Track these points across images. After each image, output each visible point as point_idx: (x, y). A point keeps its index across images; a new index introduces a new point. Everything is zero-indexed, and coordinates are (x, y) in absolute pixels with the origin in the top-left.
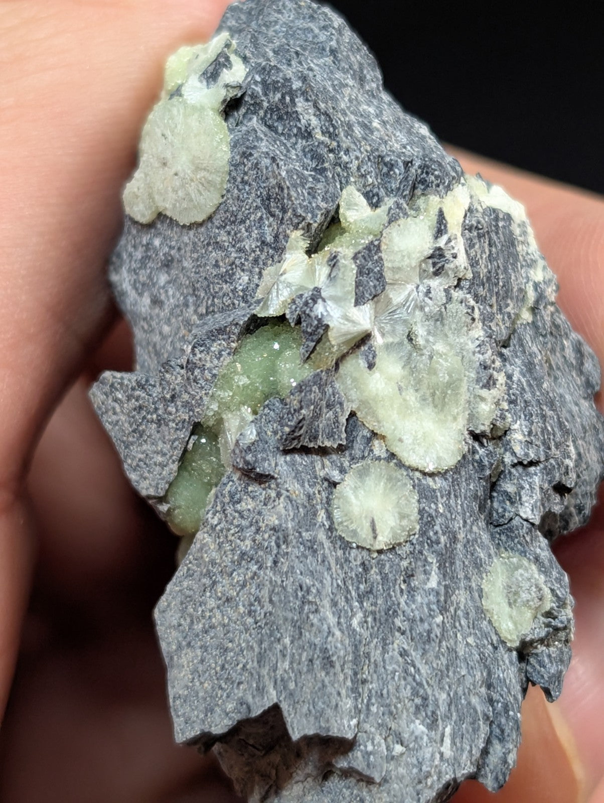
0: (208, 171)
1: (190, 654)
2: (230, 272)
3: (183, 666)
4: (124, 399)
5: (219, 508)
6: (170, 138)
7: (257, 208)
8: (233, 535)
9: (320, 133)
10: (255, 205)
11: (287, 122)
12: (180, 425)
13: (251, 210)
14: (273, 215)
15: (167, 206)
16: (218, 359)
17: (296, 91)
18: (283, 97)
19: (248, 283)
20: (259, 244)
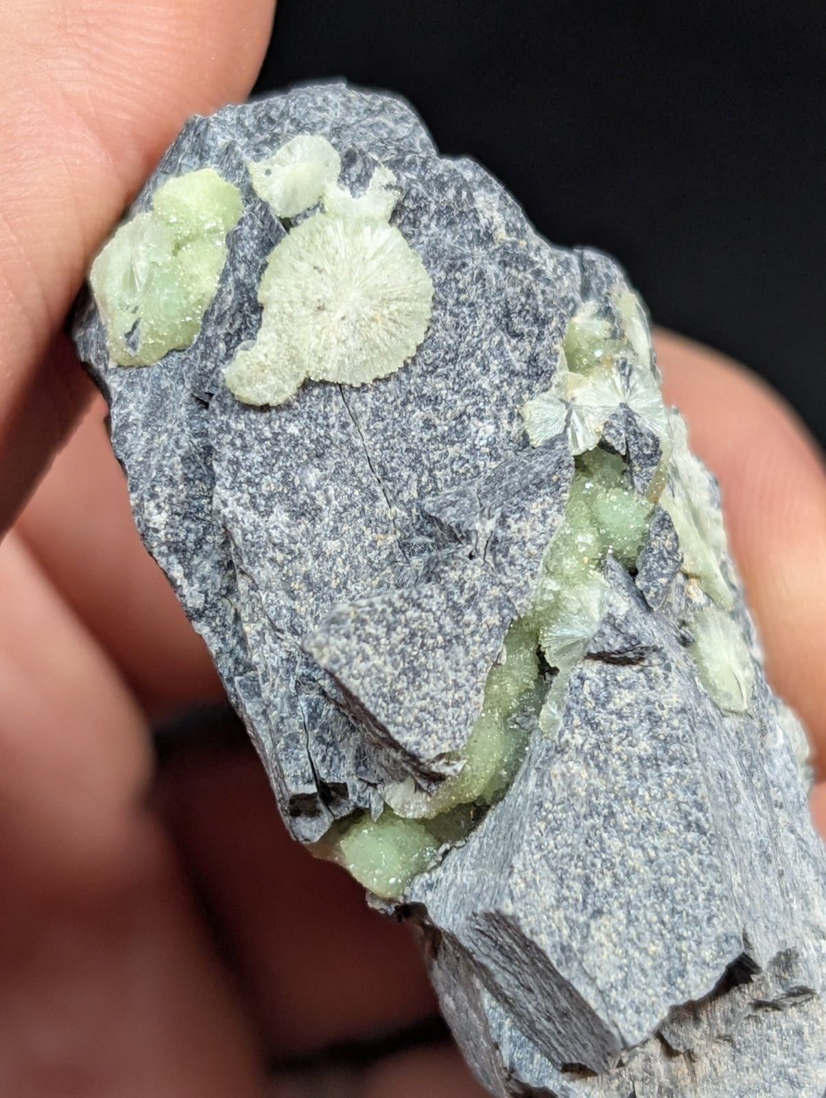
0: (405, 299)
1: (607, 923)
2: (459, 427)
3: (602, 945)
4: (381, 631)
5: (577, 721)
6: (328, 267)
7: (492, 331)
8: (619, 744)
9: (504, 232)
10: (488, 327)
11: (460, 226)
12: (486, 636)
13: (483, 336)
14: (519, 336)
15: (328, 366)
16: (543, 522)
17: (471, 183)
18: (459, 193)
19: (495, 433)
20: (506, 376)
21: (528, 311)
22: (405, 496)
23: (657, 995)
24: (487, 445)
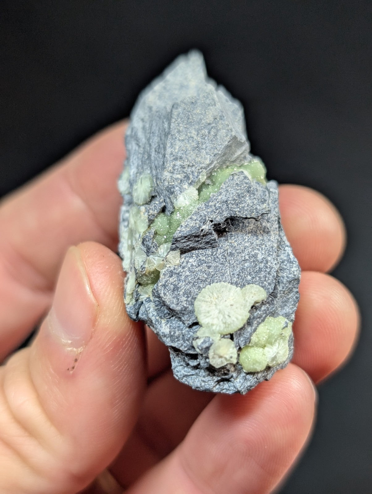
2: (200, 264)
7: (180, 287)
13: (184, 286)
14: (173, 284)
21: (167, 290)
22: (222, 250)
23: (201, 100)
24: (193, 257)
